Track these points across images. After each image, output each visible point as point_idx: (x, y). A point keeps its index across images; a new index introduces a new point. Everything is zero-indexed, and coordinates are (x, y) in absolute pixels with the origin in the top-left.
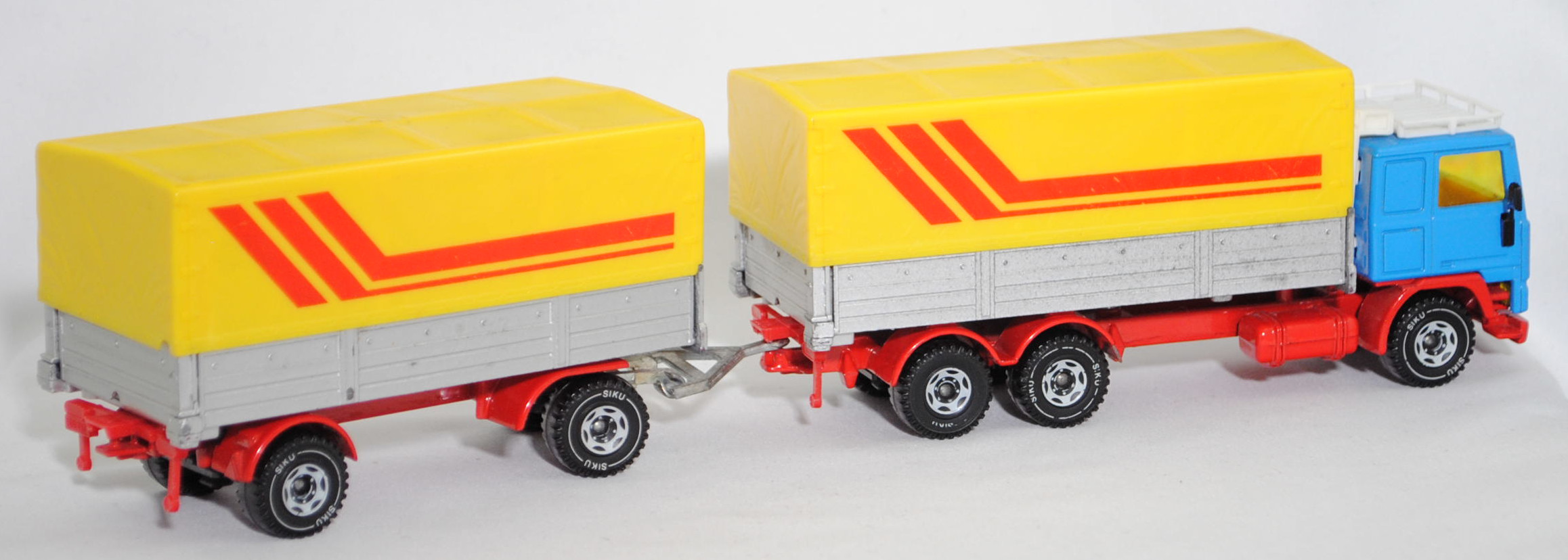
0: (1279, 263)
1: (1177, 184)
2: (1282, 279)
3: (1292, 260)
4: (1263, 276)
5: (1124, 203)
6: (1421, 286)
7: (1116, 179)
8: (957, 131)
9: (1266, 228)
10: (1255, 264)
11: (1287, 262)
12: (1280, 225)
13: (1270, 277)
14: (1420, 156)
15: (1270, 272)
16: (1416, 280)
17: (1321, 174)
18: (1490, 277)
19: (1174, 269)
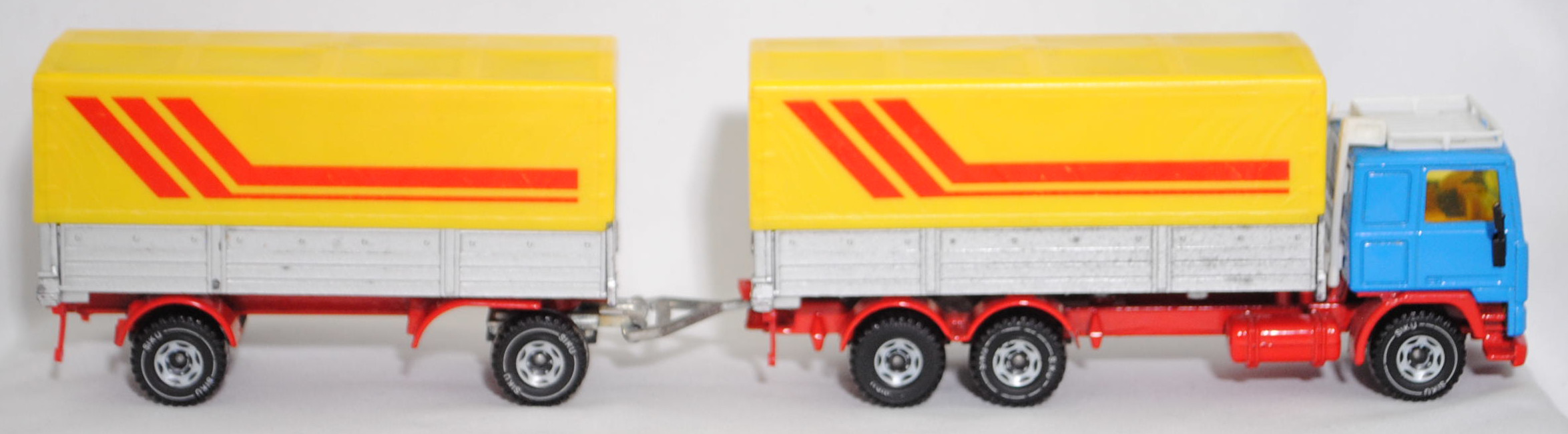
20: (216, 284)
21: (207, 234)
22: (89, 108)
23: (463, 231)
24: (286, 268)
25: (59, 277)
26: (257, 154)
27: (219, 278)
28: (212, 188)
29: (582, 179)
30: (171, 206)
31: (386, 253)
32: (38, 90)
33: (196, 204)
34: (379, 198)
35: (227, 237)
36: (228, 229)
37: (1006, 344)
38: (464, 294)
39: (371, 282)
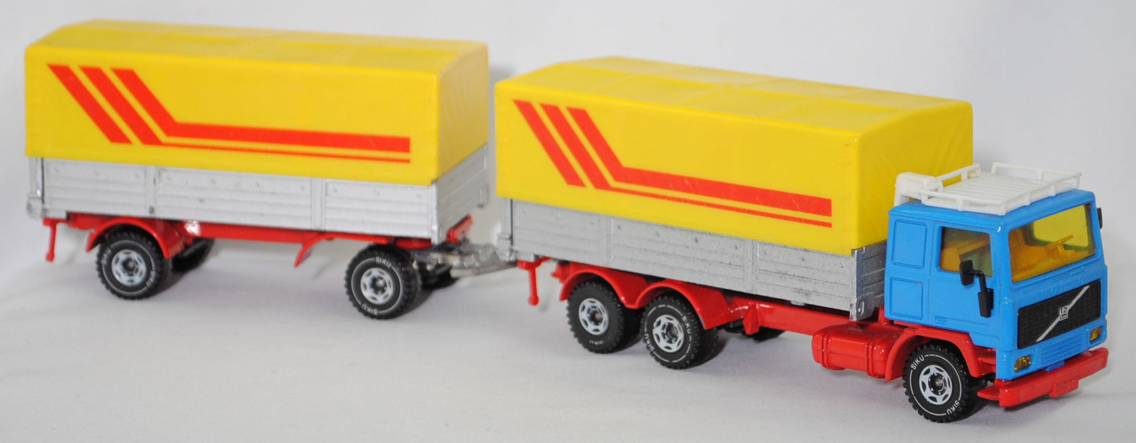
0: (804, 281)
1: (728, 197)
2: (807, 295)
3: (815, 281)
4: (792, 288)
5: (692, 202)
6: (921, 332)
7: (687, 182)
8: (581, 116)
9: (796, 249)
10: (787, 277)
11: (811, 281)
12: (806, 250)
13: (798, 290)
14: (922, 221)
15: (799, 286)
16: (914, 327)
17: (831, 216)
18: (978, 341)
19: (730, 264)
20: (152, 210)
21: (145, 172)
22: (63, 73)
23: (328, 180)
24: (201, 200)
25: (43, 199)
26: (180, 113)
27: (153, 205)
28: (148, 138)
29: (414, 145)
30: (119, 149)
31: (273, 193)
32: (29, 58)
33: (137, 148)
34: (266, 152)
35: (160, 174)
36: (160, 171)
37: (655, 324)
38: (329, 227)
39: (262, 215)
